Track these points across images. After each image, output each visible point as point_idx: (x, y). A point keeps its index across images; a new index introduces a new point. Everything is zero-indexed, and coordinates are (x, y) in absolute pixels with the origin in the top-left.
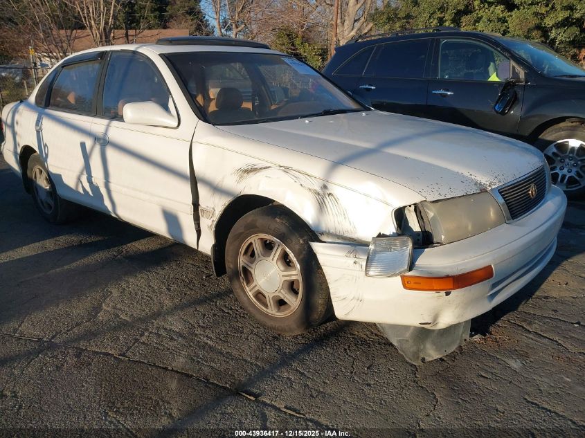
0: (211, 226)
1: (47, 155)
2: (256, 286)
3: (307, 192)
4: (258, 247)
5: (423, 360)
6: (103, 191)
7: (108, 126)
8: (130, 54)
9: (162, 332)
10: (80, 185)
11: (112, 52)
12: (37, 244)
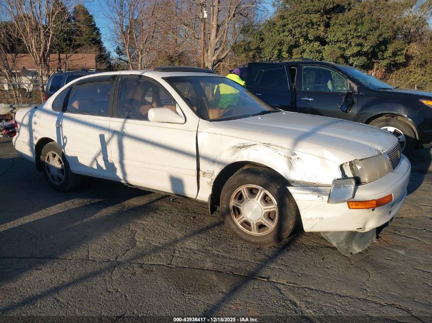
0: (210, 183)
1: (65, 144)
2: (244, 217)
3: (283, 157)
4: (245, 194)
5: (351, 254)
6: (117, 166)
7: (125, 122)
8: (137, 77)
9: (186, 250)
10: (96, 163)
11: (122, 76)
12: (60, 204)
